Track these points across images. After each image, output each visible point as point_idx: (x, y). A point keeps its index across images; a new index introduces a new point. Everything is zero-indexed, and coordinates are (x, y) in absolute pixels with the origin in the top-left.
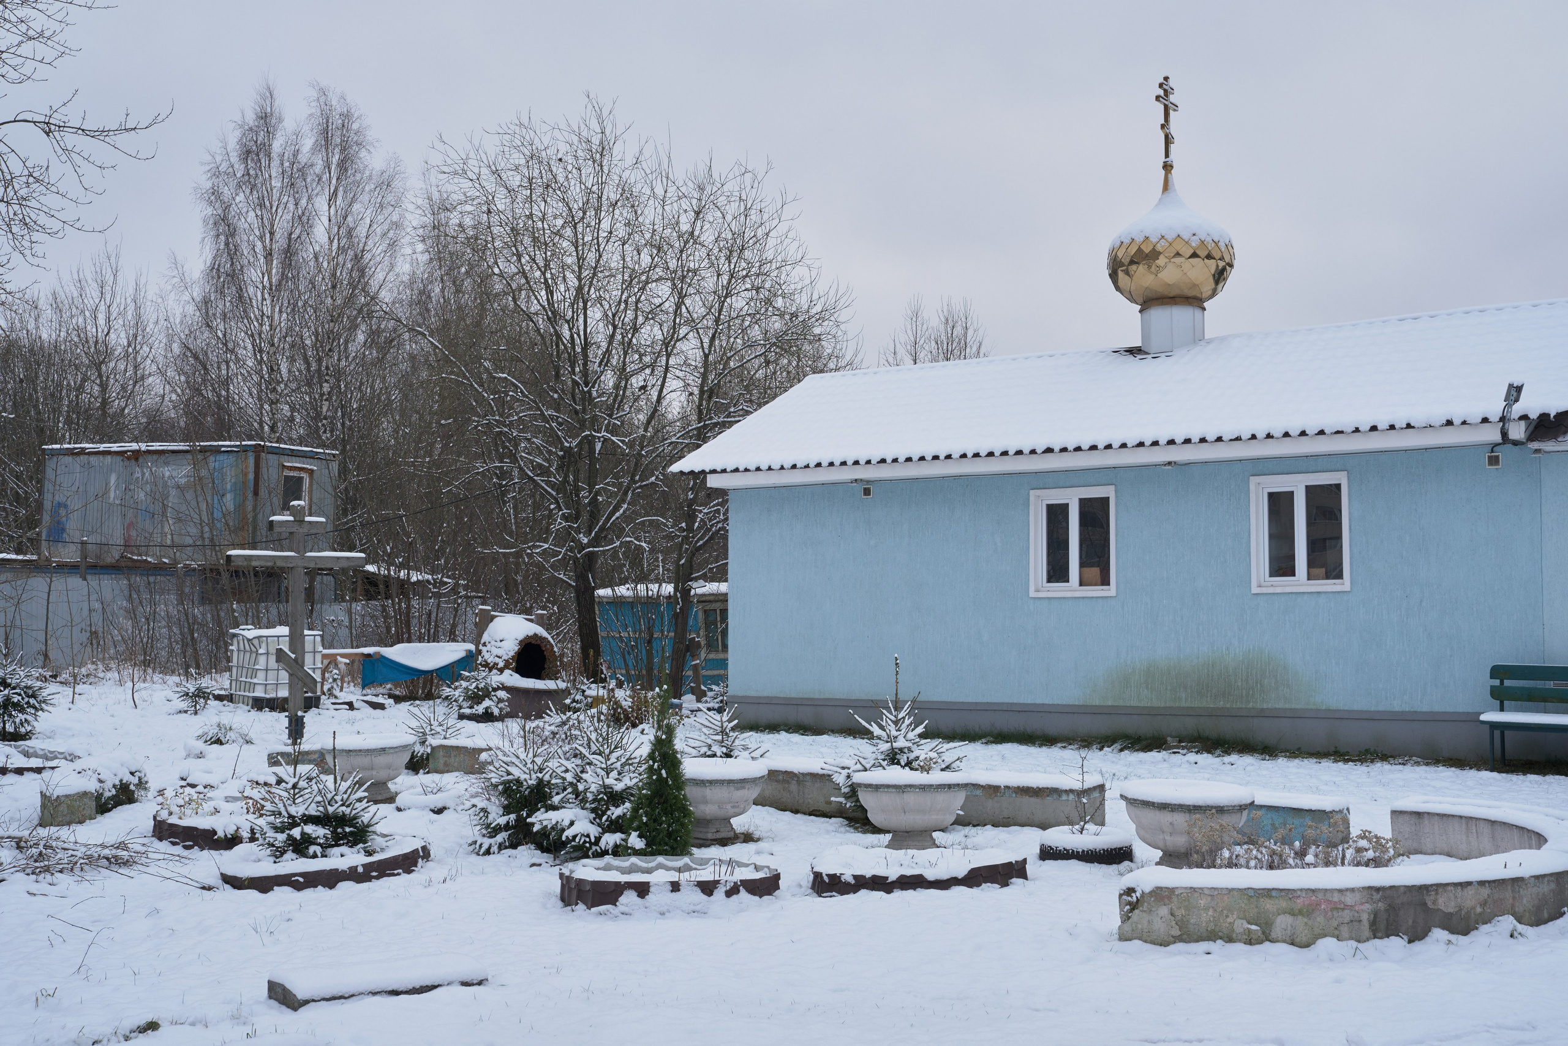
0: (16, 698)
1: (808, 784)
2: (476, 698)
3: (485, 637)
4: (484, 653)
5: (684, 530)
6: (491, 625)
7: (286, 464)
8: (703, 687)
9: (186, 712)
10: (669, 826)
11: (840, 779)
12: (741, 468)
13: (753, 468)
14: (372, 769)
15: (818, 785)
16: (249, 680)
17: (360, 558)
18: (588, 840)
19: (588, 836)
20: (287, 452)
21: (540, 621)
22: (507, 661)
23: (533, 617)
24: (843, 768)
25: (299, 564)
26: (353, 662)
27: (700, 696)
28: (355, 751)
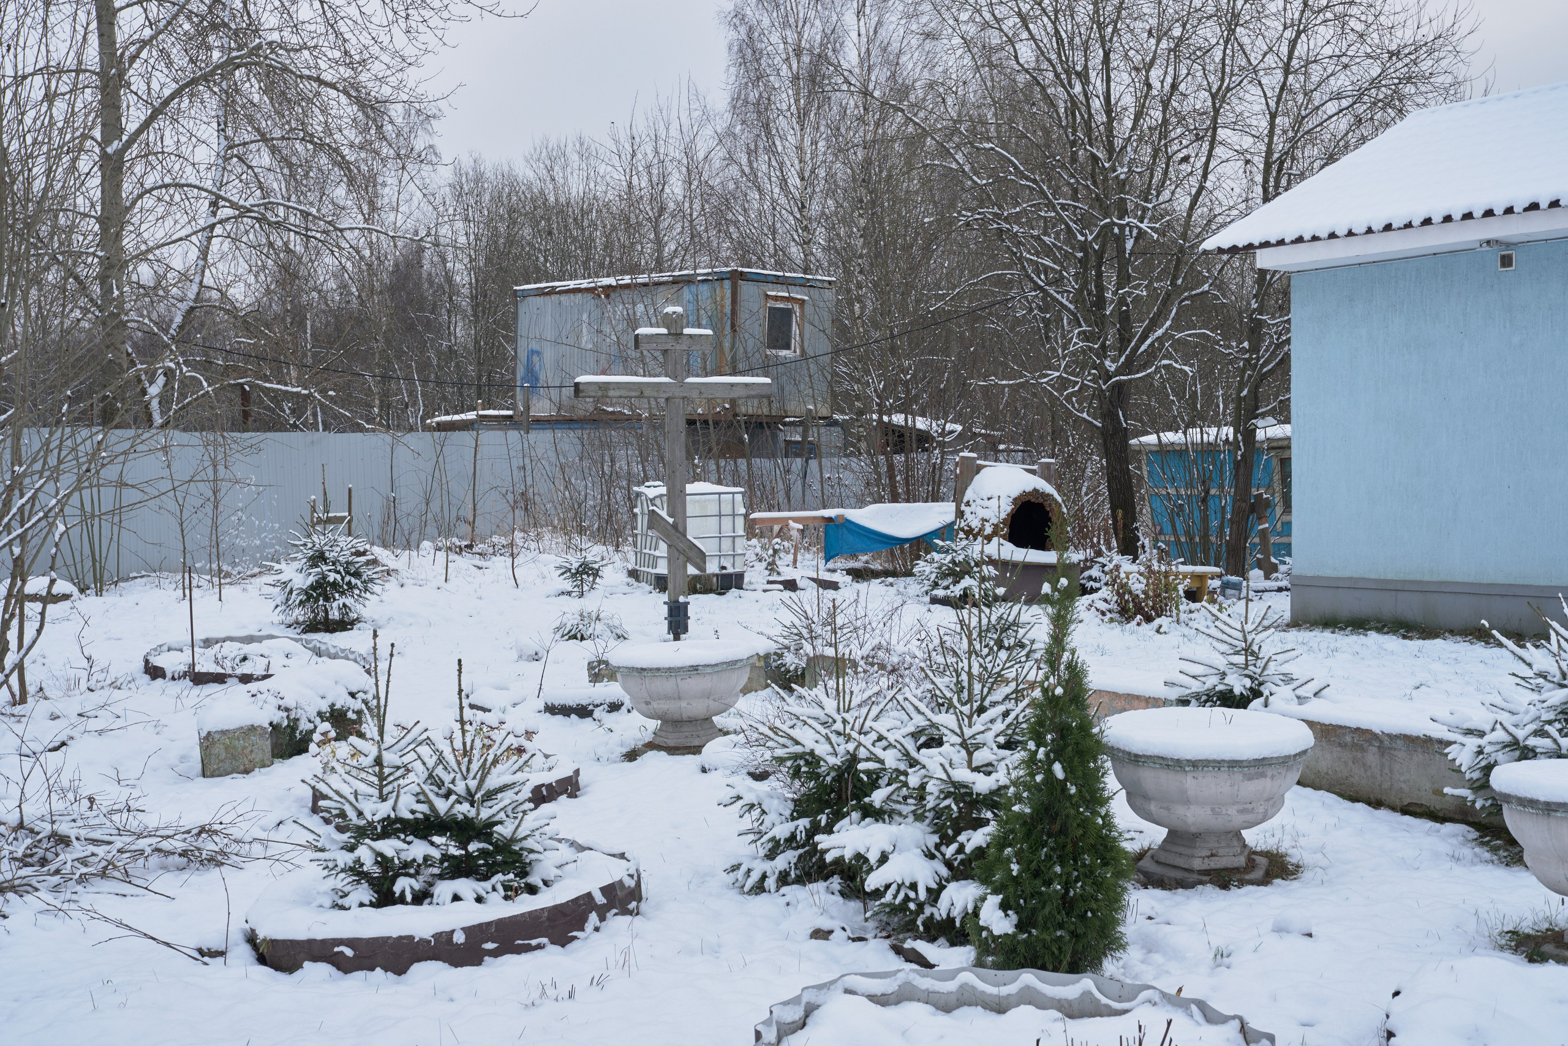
0: (332, 577)
1: (1400, 754)
2: (958, 572)
3: (969, 495)
4: (967, 515)
5: (1247, 351)
6: (977, 478)
7: (769, 293)
8: (1273, 560)
9: (569, 593)
10: (1067, 886)
11: (1463, 755)
12: (1307, 237)
13: (1324, 234)
14: (679, 698)
15: (1419, 757)
16: (652, 552)
17: (764, 384)
18: (912, 895)
19: (914, 886)
20: (770, 279)
21: (1046, 473)
22: (996, 526)
23: (1035, 467)
24: (1469, 732)
25: (677, 394)
26: (806, 527)
27: (1269, 570)
28: (651, 669)
